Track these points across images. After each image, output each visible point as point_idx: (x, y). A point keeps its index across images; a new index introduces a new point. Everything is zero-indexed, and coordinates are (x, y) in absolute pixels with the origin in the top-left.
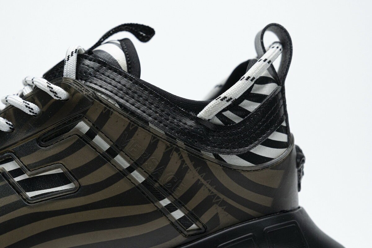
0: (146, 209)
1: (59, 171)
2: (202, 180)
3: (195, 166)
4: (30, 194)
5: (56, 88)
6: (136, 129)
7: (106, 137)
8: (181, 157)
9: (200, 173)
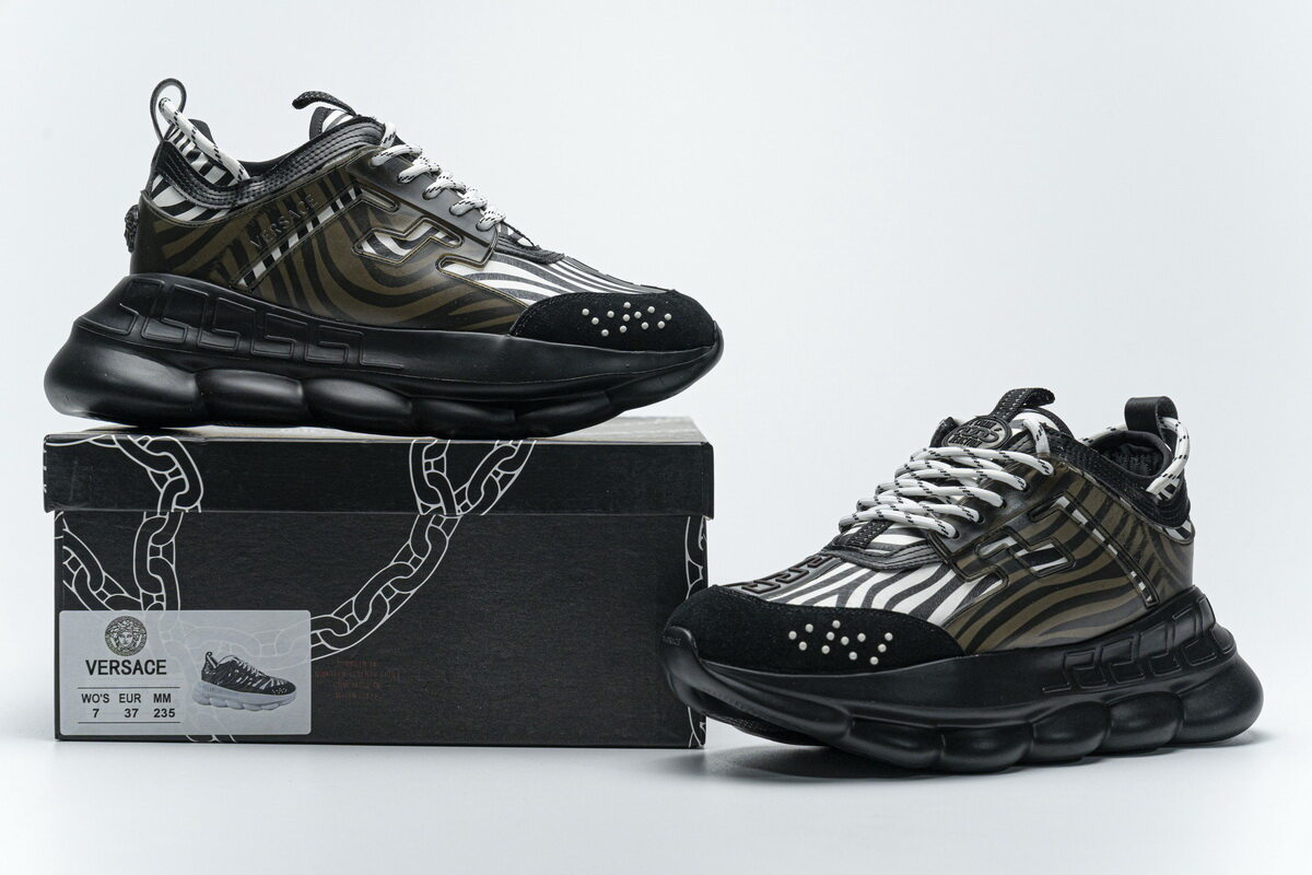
0: (1122, 581)
1: (1050, 546)
2: (1157, 555)
3: (1153, 540)
4: (1037, 568)
5: (1047, 464)
6: (1111, 504)
7: (1085, 512)
8: (1144, 532)
9: (1156, 546)
